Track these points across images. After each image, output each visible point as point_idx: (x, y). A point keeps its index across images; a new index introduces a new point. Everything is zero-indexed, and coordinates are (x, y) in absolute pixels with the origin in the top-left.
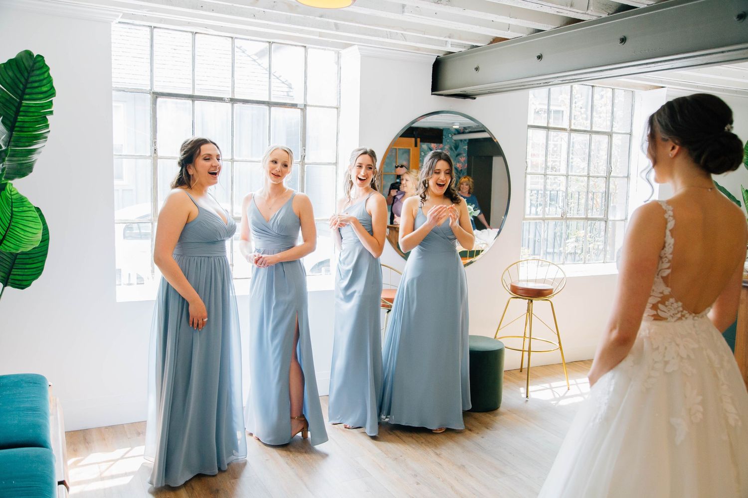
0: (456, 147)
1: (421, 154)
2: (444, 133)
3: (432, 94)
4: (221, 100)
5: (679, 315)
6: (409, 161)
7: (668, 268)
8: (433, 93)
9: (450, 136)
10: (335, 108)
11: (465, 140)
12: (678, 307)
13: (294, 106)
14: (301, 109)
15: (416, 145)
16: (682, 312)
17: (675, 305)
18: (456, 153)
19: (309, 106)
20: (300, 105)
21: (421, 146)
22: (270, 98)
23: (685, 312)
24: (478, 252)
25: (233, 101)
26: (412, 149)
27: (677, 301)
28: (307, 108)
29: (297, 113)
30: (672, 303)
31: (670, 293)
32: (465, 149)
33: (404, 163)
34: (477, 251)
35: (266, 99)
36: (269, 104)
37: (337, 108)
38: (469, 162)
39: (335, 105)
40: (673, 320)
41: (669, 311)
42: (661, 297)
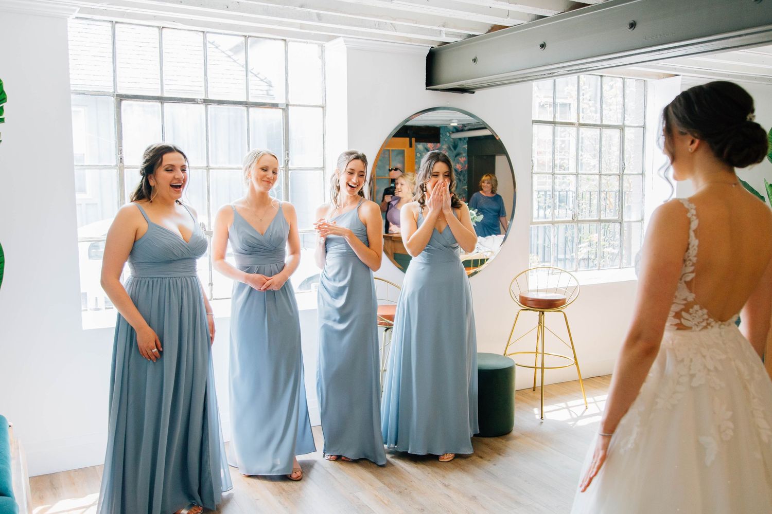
0: (455, 147)
1: (416, 155)
2: (441, 131)
3: (427, 89)
4: (193, 101)
5: (704, 324)
6: (403, 163)
7: (692, 272)
8: (428, 88)
9: (448, 134)
10: (320, 107)
11: (465, 138)
12: (703, 315)
13: (275, 106)
14: (283, 109)
15: (411, 146)
16: (707, 320)
17: (700, 312)
18: (455, 152)
19: (291, 105)
20: (282, 104)
21: (416, 146)
22: (247, 98)
23: (711, 320)
24: (483, 261)
25: (207, 102)
26: (407, 150)
27: (701, 309)
28: (290, 108)
29: (277, 114)
30: (697, 311)
31: (694, 299)
32: (464, 148)
33: (399, 166)
34: (481, 260)
35: (244, 99)
36: (247, 104)
37: (323, 107)
38: (469, 162)
39: (320, 103)
40: (698, 329)
41: (693, 319)
42: (684, 305)
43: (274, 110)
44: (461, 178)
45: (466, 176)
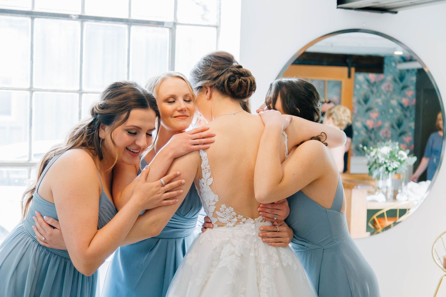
0: (402, 78)
1: (355, 87)
2: (386, 61)
3: (338, 8)
4: (67, 17)
5: (235, 220)
6: (340, 95)
7: (210, 177)
8: (339, 6)
9: (393, 64)
10: (213, 26)
11: (413, 70)
12: (231, 212)
13: (160, 24)
14: (170, 28)
15: (349, 76)
16: (237, 216)
17: (228, 210)
18: (401, 85)
19: (179, 24)
20: (168, 23)
21: (355, 77)
22: (130, 15)
23: (240, 217)
24: (403, 212)
25: (82, 18)
26: (345, 80)
28: (178, 27)
29: (165, 33)
30: (225, 209)
32: (412, 81)
33: (335, 98)
34: (400, 210)
35: (125, 16)
36: (129, 22)
37: (217, 27)
38: (418, 97)
39: (214, 23)
40: (232, 225)
41: (225, 216)
42: (215, 205)
43: (159, 29)
44: (408, 114)
45: (413, 112)
